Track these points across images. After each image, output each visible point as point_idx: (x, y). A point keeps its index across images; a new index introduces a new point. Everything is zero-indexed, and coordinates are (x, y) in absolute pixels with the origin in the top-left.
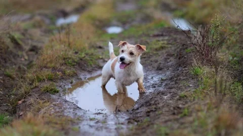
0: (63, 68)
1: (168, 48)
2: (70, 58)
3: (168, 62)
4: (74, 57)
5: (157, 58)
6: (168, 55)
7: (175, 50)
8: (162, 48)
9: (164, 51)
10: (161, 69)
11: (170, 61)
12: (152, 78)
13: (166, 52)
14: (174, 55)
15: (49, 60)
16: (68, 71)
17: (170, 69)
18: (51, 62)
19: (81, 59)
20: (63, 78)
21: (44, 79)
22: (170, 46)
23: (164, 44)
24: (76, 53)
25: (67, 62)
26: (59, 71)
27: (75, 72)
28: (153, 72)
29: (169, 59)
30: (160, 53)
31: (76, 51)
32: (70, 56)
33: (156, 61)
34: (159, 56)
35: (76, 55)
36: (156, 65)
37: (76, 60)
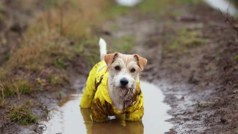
0: (49, 71)
1: (204, 44)
2: (61, 55)
3: (206, 71)
4: (67, 53)
5: (189, 61)
6: (205, 58)
7: (216, 49)
8: (197, 44)
9: (199, 49)
10: (195, 82)
11: (210, 69)
12: (183, 98)
13: (203, 52)
14: (214, 58)
15: (28, 57)
16: (56, 78)
17: (211, 84)
18: (32, 61)
19: (78, 56)
20: (47, 90)
21: (15, 93)
22: (207, 41)
23: (198, 37)
24: (72, 44)
25: (55, 62)
26: (42, 77)
27: (67, 78)
28: (184, 86)
29: (207, 64)
30: (192, 51)
31: (72, 40)
32: (61, 51)
33: (188, 67)
34: (192, 57)
35: (71, 48)
36: (187, 73)
37: (70, 58)
